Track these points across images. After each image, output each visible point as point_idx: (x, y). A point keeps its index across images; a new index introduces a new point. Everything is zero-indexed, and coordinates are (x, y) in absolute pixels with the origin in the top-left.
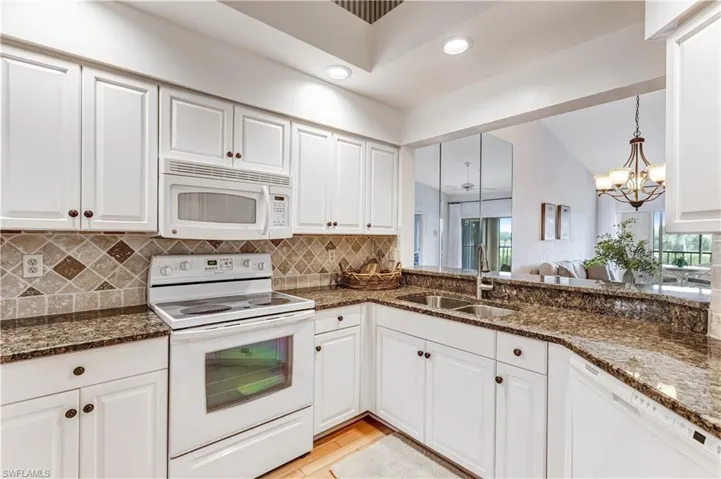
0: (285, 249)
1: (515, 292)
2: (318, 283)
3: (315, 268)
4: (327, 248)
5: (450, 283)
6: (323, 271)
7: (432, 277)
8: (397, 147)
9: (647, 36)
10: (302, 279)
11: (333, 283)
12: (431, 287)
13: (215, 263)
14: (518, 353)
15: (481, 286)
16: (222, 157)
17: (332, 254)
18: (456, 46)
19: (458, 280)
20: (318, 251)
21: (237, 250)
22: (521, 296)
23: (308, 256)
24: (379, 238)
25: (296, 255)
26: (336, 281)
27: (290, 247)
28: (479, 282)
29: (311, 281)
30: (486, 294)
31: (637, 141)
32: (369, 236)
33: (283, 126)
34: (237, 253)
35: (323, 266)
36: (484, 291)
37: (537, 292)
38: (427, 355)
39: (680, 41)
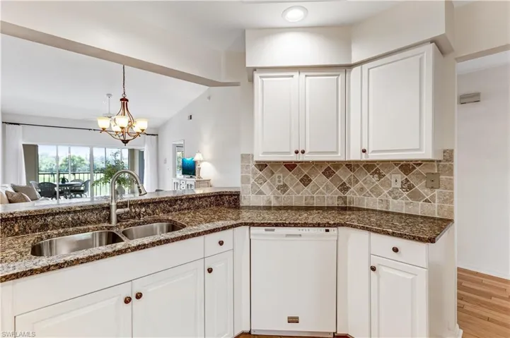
1: (143, 209)
5: (62, 217)
9: (247, 66)
15: (115, 212)
19: (75, 212)
22: (149, 211)
28: (113, 208)
31: (125, 100)
36: (118, 216)
37: (161, 205)
38: (139, 296)
39: (261, 77)
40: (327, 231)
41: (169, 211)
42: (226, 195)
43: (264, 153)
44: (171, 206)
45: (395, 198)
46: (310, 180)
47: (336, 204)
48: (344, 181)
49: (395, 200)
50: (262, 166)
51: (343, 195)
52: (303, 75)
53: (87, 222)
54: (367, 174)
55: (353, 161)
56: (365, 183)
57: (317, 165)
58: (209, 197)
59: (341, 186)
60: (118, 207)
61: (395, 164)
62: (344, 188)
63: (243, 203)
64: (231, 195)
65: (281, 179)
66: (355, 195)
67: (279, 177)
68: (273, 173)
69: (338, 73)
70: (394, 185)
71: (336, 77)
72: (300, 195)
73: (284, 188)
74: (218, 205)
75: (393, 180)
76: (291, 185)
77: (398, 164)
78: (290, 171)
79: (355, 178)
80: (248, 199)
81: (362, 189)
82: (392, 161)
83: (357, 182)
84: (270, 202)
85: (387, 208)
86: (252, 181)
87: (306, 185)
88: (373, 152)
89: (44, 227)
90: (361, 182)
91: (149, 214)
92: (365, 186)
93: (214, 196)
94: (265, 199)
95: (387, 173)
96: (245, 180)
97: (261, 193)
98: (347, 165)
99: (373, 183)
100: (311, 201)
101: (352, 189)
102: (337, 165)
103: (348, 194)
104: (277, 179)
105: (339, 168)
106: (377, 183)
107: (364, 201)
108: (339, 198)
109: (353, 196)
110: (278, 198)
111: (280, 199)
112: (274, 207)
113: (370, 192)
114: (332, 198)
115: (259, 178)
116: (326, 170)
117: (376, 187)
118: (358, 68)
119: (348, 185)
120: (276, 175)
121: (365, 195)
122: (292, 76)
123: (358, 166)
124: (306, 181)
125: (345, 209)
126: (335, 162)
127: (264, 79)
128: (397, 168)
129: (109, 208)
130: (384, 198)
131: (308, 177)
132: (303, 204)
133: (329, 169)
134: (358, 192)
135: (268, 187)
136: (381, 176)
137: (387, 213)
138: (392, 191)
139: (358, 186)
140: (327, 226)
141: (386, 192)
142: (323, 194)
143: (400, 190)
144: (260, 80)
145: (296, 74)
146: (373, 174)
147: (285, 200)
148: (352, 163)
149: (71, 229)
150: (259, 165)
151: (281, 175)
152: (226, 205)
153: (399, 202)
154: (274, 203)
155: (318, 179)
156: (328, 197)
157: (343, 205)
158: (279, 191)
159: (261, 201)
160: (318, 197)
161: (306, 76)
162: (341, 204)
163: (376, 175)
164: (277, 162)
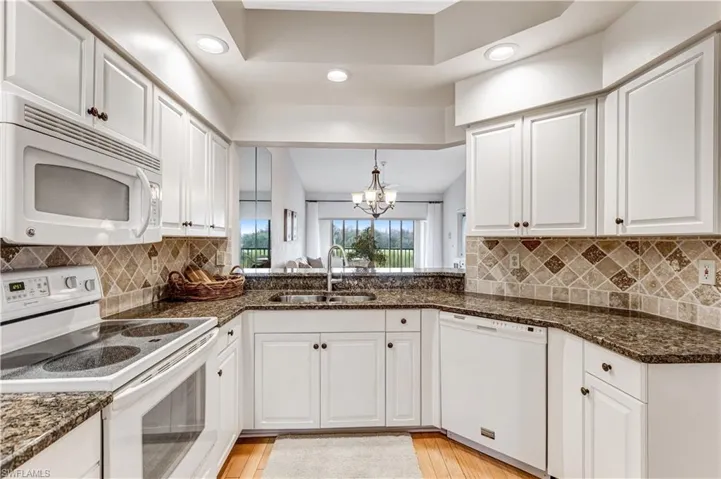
0: (105, 257)
1: (356, 282)
2: (140, 302)
3: (138, 281)
4: (150, 255)
5: (296, 281)
6: (146, 285)
7: (276, 278)
8: (227, 141)
9: (457, 124)
10: (125, 299)
11: (156, 299)
12: (275, 288)
13: (21, 286)
14: (404, 321)
15: (331, 281)
16: (80, 113)
17: (155, 262)
18: (337, 76)
19: (305, 277)
20: (141, 259)
21: (42, 262)
22: (361, 284)
23: (132, 265)
24: (200, 240)
25: (119, 266)
26: (159, 297)
27: (112, 256)
28: (329, 278)
29: (134, 301)
30: (335, 287)
31: (376, 172)
32: (186, 239)
33: (145, 87)
34: (40, 269)
35: (147, 278)
36: (333, 285)
37: (373, 280)
38: (324, 346)
39: (474, 134)
40: (531, 330)
41: (381, 287)
42: (447, 277)
43: (478, 227)
44: (382, 282)
45: (706, 303)
46: (563, 265)
47: (607, 304)
48: (624, 268)
49: (705, 307)
50: (492, 243)
51: (620, 291)
52: (528, 121)
53: (311, 287)
54: (661, 258)
55: (641, 237)
56: (659, 274)
57: (572, 243)
58: (427, 277)
59: (617, 276)
60: (333, 277)
61: (707, 242)
62: (623, 280)
63: (469, 288)
64: (453, 277)
65: (517, 261)
66: (644, 292)
67: (514, 258)
68: (506, 253)
69: (582, 108)
70: (702, 280)
71: (579, 114)
72: (545, 285)
73: (521, 273)
74: (438, 287)
75: (702, 271)
76: (532, 270)
77: (712, 242)
78: (531, 250)
79: (643, 264)
80: (474, 284)
81: (653, 284)
82: (702, 237)
83: (646, 271)
84: (503, 291)
85: (692, 319)
86: (479, 261)
87: (555, 271)
88: (633, 222)
89: (286, 286)
90: (652, 271)
91: (361, 288)
92: (659, 279)
93: (433, 277)
94: (496, 286)
95: (694, 257)
96: (470, 260)
97: (490, 278)
98: (628, 243)
99: (671, 274)
100: (563, 296)
101: (639, 282)
102: (610, 243)
103: (630, 291)
104: (511, 261)
105: (613, 248)
106: (677, 274)
107: (656, 303)
108: (612, 295)
109: (640, 294)
110: (513, 286)
111: (515, 288)
112: (508, 297)
113: (665, 290)
114: (599, 293)
115: (488, 258)
116: (589, 250)
117: (675, 281)
118: (614, 94)
119: (630, 276)
120: (511, 255)
121: (658, 295)
122: (513, 126)
123: (647, 244)
124: (555, 265)
125: (625, 313)
126: (606, 238)
127: (477, 136)
128: (711, 249)
129: (326, 277)
130: (688, 302)
131: (558, 260)
132: (550, 297)
133: (595, 249)
134: (647, 288)
135: (499, 271)
136: (683, 263)
137: (693, 327)
138: (701, 291)
139: (647, 278)
140: (531, 323)
141: (690, 291)
142: (583, 286)
143: (715, 289)
144: (472, 138)
145: (518, 123)
146: (670, 259)
147: (524, 290)
148: (639, 240)
149: (301, 291)
150: (488, 242)
151: (518, 255)
152: (448, 289)
153: (712, 311)
154: (507, 292)
155: (575, 263)
156: (592, 292)
157: (622, 308)
158: (515, 277)
159: (490, 288)
160: (574, 290)
161: (533, 121)
162: (616, 304)
163: (676, 261)
164: (512, 238)
